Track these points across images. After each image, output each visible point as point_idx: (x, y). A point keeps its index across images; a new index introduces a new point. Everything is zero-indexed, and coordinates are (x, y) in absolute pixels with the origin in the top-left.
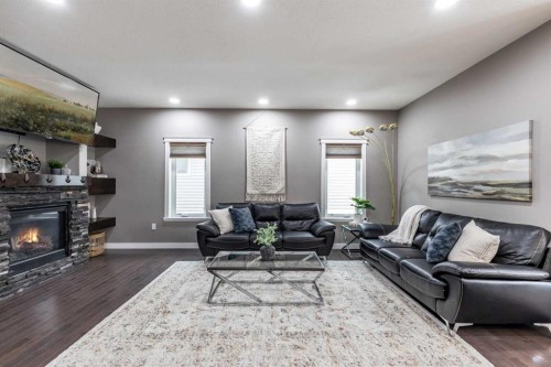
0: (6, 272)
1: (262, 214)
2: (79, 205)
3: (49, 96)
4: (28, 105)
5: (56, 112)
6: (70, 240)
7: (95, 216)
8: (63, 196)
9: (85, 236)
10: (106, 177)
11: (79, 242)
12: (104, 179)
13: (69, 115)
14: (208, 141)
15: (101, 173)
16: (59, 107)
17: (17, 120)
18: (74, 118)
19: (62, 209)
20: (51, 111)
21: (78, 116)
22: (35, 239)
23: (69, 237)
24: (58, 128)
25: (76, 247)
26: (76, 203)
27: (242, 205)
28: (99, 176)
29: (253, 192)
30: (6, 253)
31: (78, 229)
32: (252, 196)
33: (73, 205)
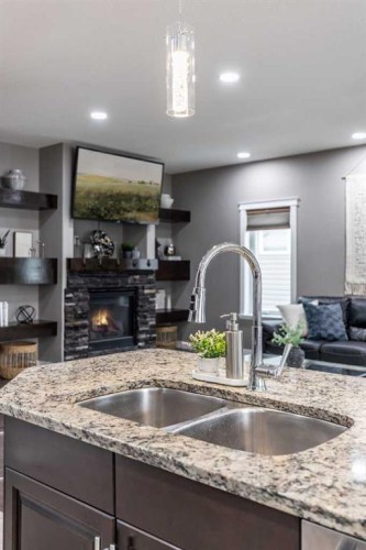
0: (86, 347)
1: (360, 316)
2: (146, 291)
3: (116, 182)
4: (100, 194)
5: (123, 195)
6: (137, 328)
7: (169, 307)
8: (130, 280)
9: (152, 326)
10: (179, 258)
11: (147, 332)
12: (178, 262)
13: (133, 196)
14: (293, 204)
15: (174, 254)
16: (125, 190)
17: (92, 209)
18: (139, 198)
19: (131, 294)
20: (118, 194)
21: (142, 194)
22: (104, 321)
23: (136, 323)
24: (125, 210)
25: (143, 336)
26: (143, 288)
27: (324, 300)
28: (171, 258)
29: (358, 281)
30: (86, 330)
31: (145, 317)
32: (355, 286)
33: (140, 291)
